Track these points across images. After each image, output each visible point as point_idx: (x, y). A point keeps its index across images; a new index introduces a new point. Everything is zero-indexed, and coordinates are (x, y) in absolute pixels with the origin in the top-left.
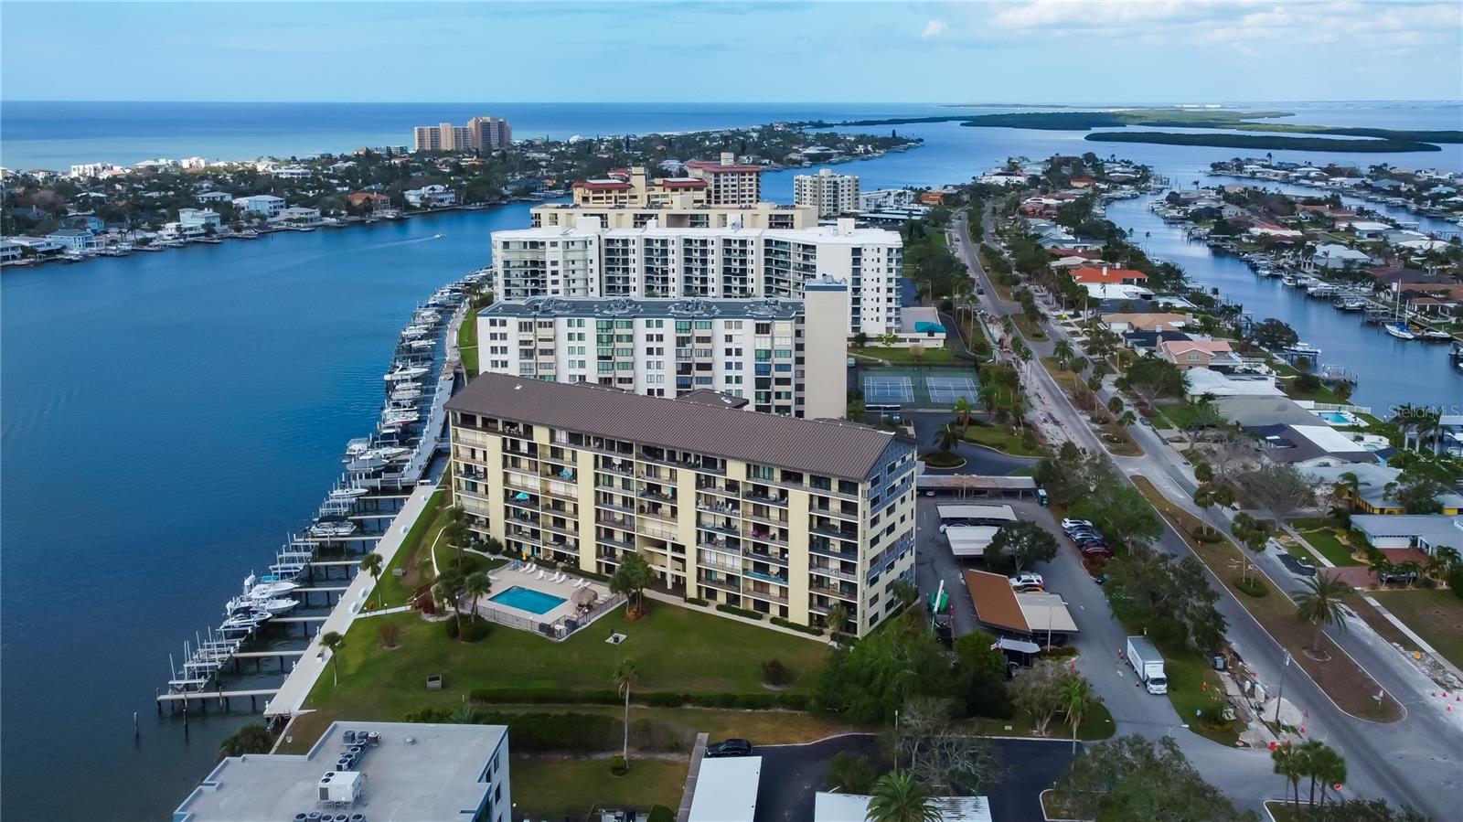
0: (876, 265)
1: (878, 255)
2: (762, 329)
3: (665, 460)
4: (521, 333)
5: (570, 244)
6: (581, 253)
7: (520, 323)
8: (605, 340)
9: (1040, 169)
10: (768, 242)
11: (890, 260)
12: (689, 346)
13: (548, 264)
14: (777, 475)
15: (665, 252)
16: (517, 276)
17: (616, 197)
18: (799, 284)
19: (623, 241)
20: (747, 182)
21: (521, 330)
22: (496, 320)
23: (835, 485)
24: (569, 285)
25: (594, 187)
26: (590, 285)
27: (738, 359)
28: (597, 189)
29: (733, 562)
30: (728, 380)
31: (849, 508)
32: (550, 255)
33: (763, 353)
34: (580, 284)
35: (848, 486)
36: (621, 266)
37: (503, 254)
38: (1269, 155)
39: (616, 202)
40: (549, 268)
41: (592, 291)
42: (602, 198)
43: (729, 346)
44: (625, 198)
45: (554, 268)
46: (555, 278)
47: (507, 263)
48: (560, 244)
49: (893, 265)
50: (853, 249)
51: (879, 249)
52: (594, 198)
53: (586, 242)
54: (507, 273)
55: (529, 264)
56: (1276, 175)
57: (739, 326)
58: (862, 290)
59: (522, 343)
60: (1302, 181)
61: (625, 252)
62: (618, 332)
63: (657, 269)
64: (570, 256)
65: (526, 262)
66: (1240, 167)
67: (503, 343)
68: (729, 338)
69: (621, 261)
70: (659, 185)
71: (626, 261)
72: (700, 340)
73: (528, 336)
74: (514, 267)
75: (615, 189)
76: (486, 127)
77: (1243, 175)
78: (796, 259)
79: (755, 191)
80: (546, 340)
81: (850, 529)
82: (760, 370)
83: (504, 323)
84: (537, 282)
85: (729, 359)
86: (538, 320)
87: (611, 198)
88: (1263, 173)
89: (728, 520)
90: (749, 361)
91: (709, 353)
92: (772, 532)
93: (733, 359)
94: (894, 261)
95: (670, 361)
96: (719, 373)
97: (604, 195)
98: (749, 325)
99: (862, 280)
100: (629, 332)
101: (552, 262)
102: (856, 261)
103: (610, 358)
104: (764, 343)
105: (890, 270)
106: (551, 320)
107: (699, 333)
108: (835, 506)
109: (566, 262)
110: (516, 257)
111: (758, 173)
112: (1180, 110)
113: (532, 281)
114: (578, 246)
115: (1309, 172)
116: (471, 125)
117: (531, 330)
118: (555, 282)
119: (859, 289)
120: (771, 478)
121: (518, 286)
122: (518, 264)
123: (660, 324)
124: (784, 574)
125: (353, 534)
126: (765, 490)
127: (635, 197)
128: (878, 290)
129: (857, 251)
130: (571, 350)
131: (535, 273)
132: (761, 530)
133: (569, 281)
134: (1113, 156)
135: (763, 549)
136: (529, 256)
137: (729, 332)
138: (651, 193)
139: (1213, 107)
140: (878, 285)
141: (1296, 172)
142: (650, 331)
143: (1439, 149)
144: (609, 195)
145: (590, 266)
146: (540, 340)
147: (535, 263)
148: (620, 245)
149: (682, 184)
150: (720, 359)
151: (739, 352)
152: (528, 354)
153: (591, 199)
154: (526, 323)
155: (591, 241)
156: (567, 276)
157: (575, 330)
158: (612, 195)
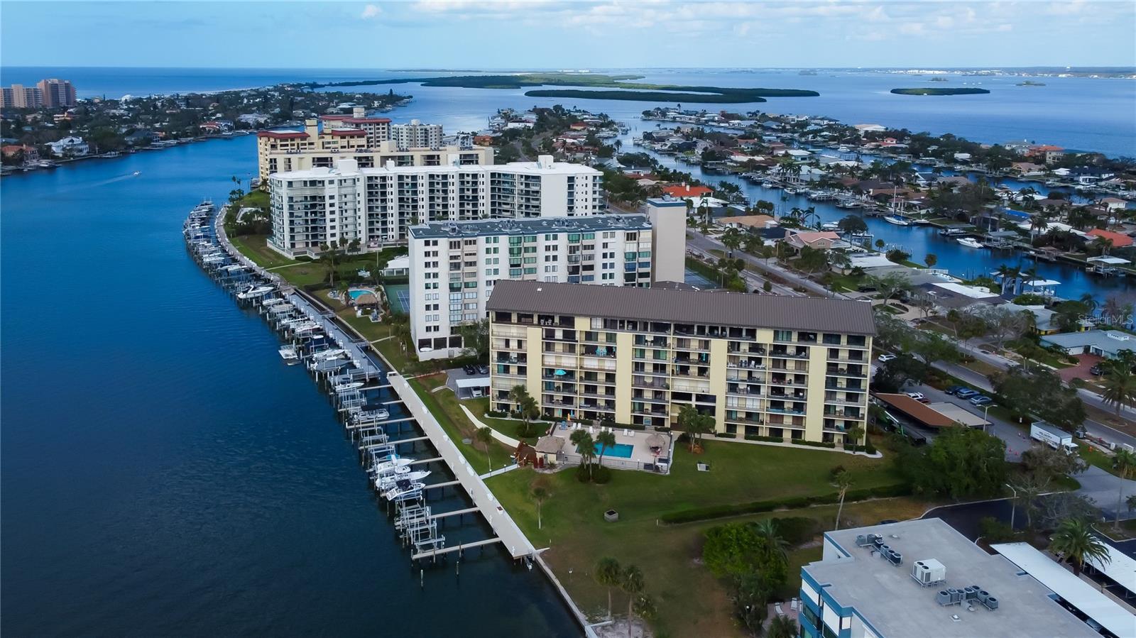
0: (584, 189)
1: (586, 182)
2: (631, 237)
3: (695, 334)
4: (451, 250)
5: (343, 181)
6: (351, 189)
7: (451, 242)
8: (516, 251)
9: (534, 117)
10: (493, 175)
11: (595, 185)
12: (578, 253)
13: (327, 198)
14: (795, 337)
15: (415, 185)
16: (299, 208)
17: (298, 144)
18: (522, 205)
19: (381, 177)
20: (381, 130)
21: (451, 248)
22: (429, 241)
23: (844, 340)
24: (342, 215)
25: (281, 136)
26: (358, 213)
27: (612, 260)
28: (284, 138)
29: (753, 404)
30: (604, 276)
31: (856, 355)
32: (328, 190)
33: (631, 254)
34: (350, 213)
35: (857, 339)
36: (379, 198)
37: (288, 191)
38: (679, 105)
39: (298, 148)
40: (328, 202)
41: (359, 218)
42: (287, 145)
43: (605, 251)
44: (305, 144)
45: (332, 201)
46: (332, 209)
47: (291, 199)
48: (336, 182)
49: (597, 188)
50: (568, 177)
51: (587, 177)
52: (281, 146)
53: (354, 180)
54: (291, 207)
55: (309, 199)
56: (690, 119)
57: (613, 236)
58: (575, 208)
59: (452, 258)
60: (710, 123)
61: (384, 186)
62: (527, 245)
63: (408, 199)
64: (344, 191)
65: (306, 198)
66: (664, 114)
67: (435, 259)
68: (605, 245)
69: (379, 193)
70: (329, 134)
71: (384, 194)
72: (586, 247)
73: (456, 252)
74: (297, 202)
75: (297, 137)
76: (54, 88)
77: (668, 119)
78: (519, 187)
79: (386, 133)
80: (471, 254)
81: (855, 370)
82: (629, 267)
83: (435, 243)
84: (315, 213)
85: (605, 261)
86: (465, 239)
87: (294, 145)
88: (681, 118)
89: (750, 373)
90: (619, 262)
91: (591, 257)
92: (788, 379)
93: (608, 261)
94: (598, 185)
95: (562, 265)
96: (598, 271)
97: (289, 143)
98: (620, 235)
99: (575, 201)
100: (533, 244)
101: (330, 196)
102: (571, 187)
103: (519, 265)
104: (632, 247)
105: (595, 192)
106: (474, 239)
107: (586, 242)
108: (843, 355)
109: (340, 196)
110: (299, 193)
111: (388, 123)
112: (562, 74)
113: (312, 213)
114: (349, 183)
115: (714, 117)
116: (40, 85)
117: (459, 248)
118: (332, 213)
119: (573, 207)
120: (789, 339)
121: (301, 217)
122: (299, 199)
123: (555, 238)
124: (799, 407)
125: (389, 418)
126: (784, 348)
127: (312, 144)
128: (586, 207)
129: (571, 179)
130: (488, 261)
131: (313, 206)
132: (779, 377)
133: (342, 211)
134: (575, 107)
135: (779, 391)
136: (309, 192)
137: (605, 241)
138: (324, 140)
139: (584, 72)
140: (586, 204)
141: (704, 117)
142: (548, 243)
143: (765, 101)
144: (293, 142)
145: (358, 199)
146: (466, 255)
147: (313, 198)
148: (379, 181)
149: (348, 133)
150: (598, 261)
151: (612, 255)
152: (456, 266)
153: (279, 146)
154: (455, 242)
155: (358, 179)
156: (342, 208)
157: (492, 245)
158: (295, 142)
